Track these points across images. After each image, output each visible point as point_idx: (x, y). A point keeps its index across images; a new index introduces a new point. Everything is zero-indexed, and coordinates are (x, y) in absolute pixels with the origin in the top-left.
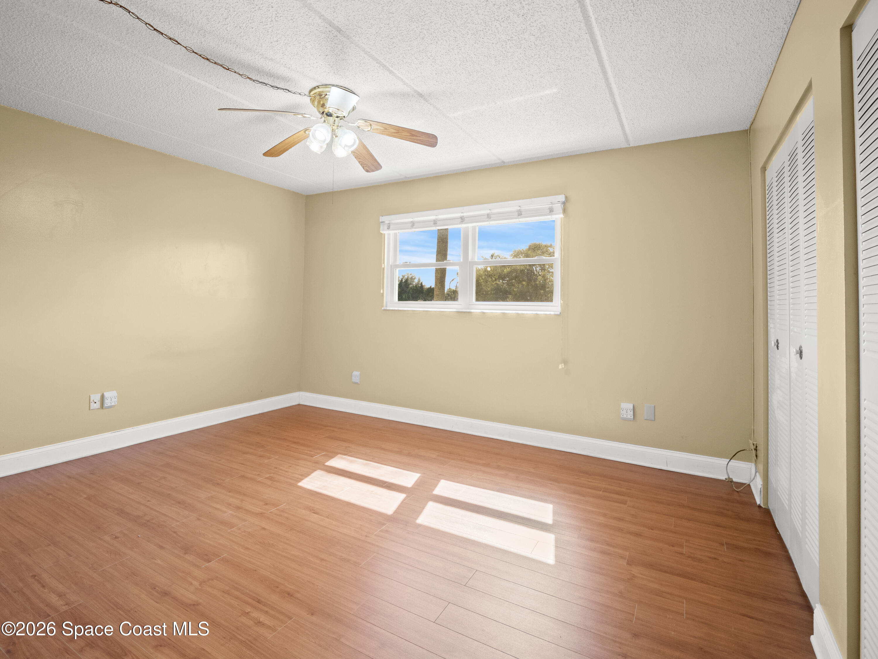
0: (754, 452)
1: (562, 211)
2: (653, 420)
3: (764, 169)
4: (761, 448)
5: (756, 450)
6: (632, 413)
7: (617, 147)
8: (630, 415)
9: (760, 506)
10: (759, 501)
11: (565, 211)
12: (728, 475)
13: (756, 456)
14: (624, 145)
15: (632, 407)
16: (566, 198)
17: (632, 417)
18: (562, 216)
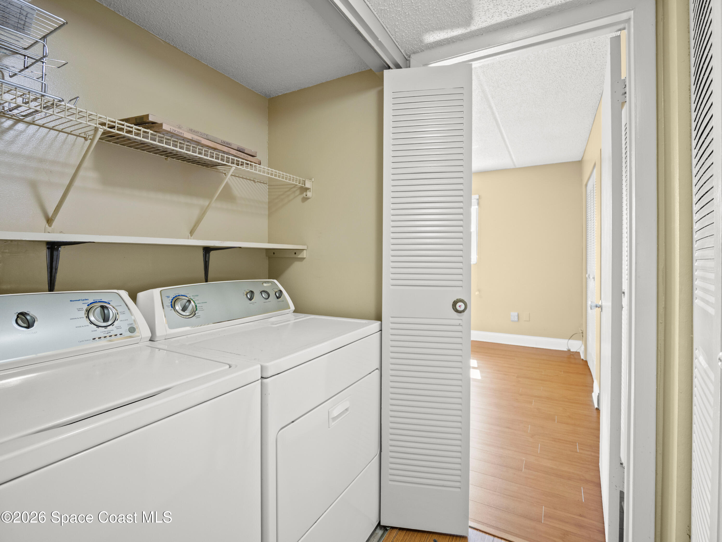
0: (581, 334)
1: (477, 204)
2: (528, 321)
3: (586, 185)
4: (584, 332)
5: (582, 333)
6: (517, 317)
7: (508, 168)
8: (516, 319)
9: (583, 360)
10: (582, 357)
11: (478, 204)
12: (568, 347)
13: (583, 336)
14: (513, 167)
15: (517, 314)
16: (479, 196)
17: (517, 320)
18: (477, 207)
